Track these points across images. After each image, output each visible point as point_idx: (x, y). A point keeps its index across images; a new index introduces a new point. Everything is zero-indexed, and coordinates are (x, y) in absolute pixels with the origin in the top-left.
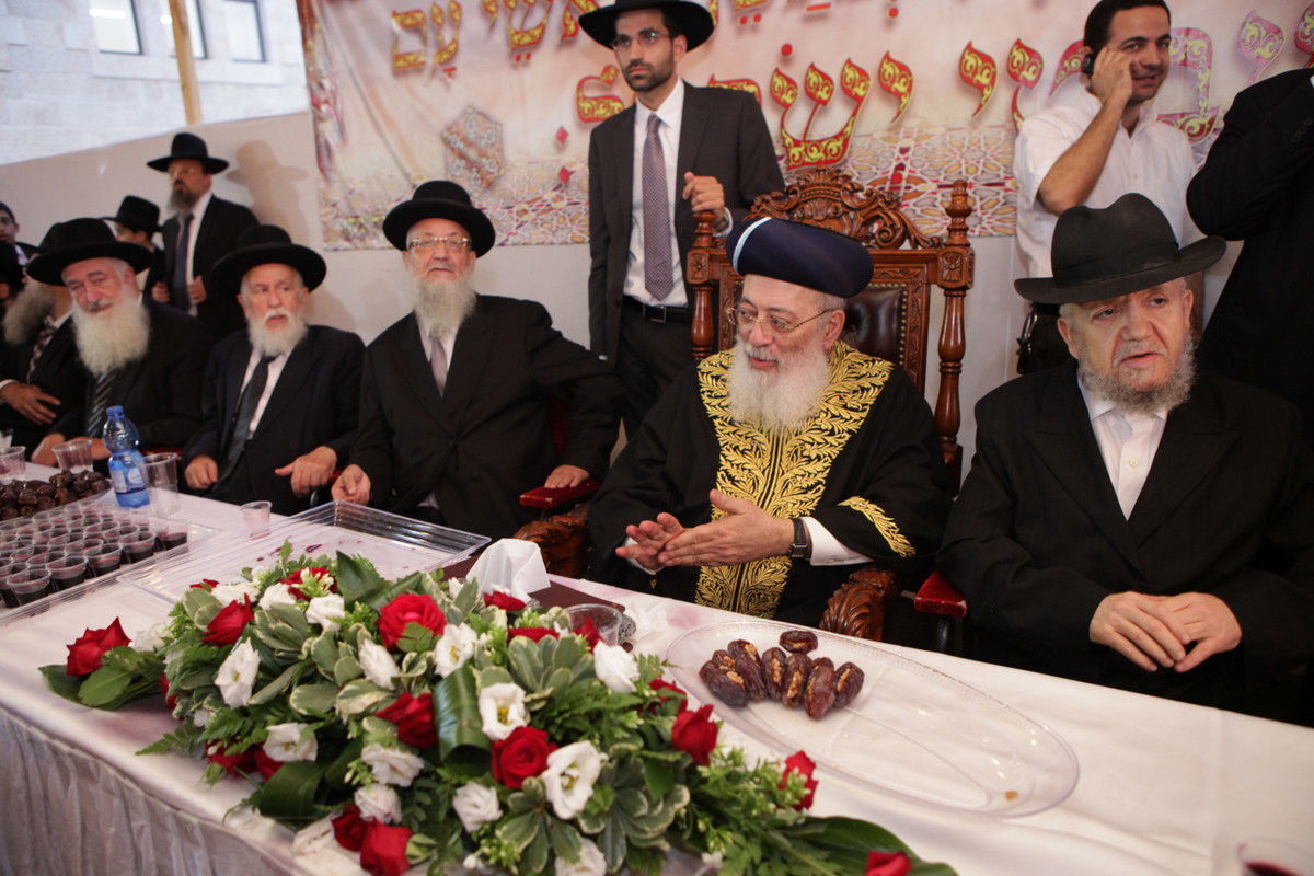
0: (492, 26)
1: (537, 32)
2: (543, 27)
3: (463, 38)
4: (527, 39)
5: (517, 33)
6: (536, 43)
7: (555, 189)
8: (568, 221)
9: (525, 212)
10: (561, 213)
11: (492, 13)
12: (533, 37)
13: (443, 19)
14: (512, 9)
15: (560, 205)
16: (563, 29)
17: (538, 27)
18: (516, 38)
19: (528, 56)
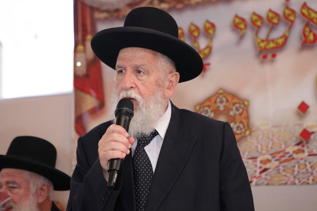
0: (242, 37)
1: (280, 41)
2: (286, 38)
3: (216, 44)
4: (272, 45)
5: (263, 41)
6: (281, 47)
7: (298, 144)
8: (308, 166)
9: (268, 161)
10: (302, 162)
11: (241, 29)
12: (277, 43)
13: (199, 33)
14: (259, 27)
15: (300, 156)
16: (304, 39)
17: (282, 37)
18: (262, 45)
19: (274, 56)
